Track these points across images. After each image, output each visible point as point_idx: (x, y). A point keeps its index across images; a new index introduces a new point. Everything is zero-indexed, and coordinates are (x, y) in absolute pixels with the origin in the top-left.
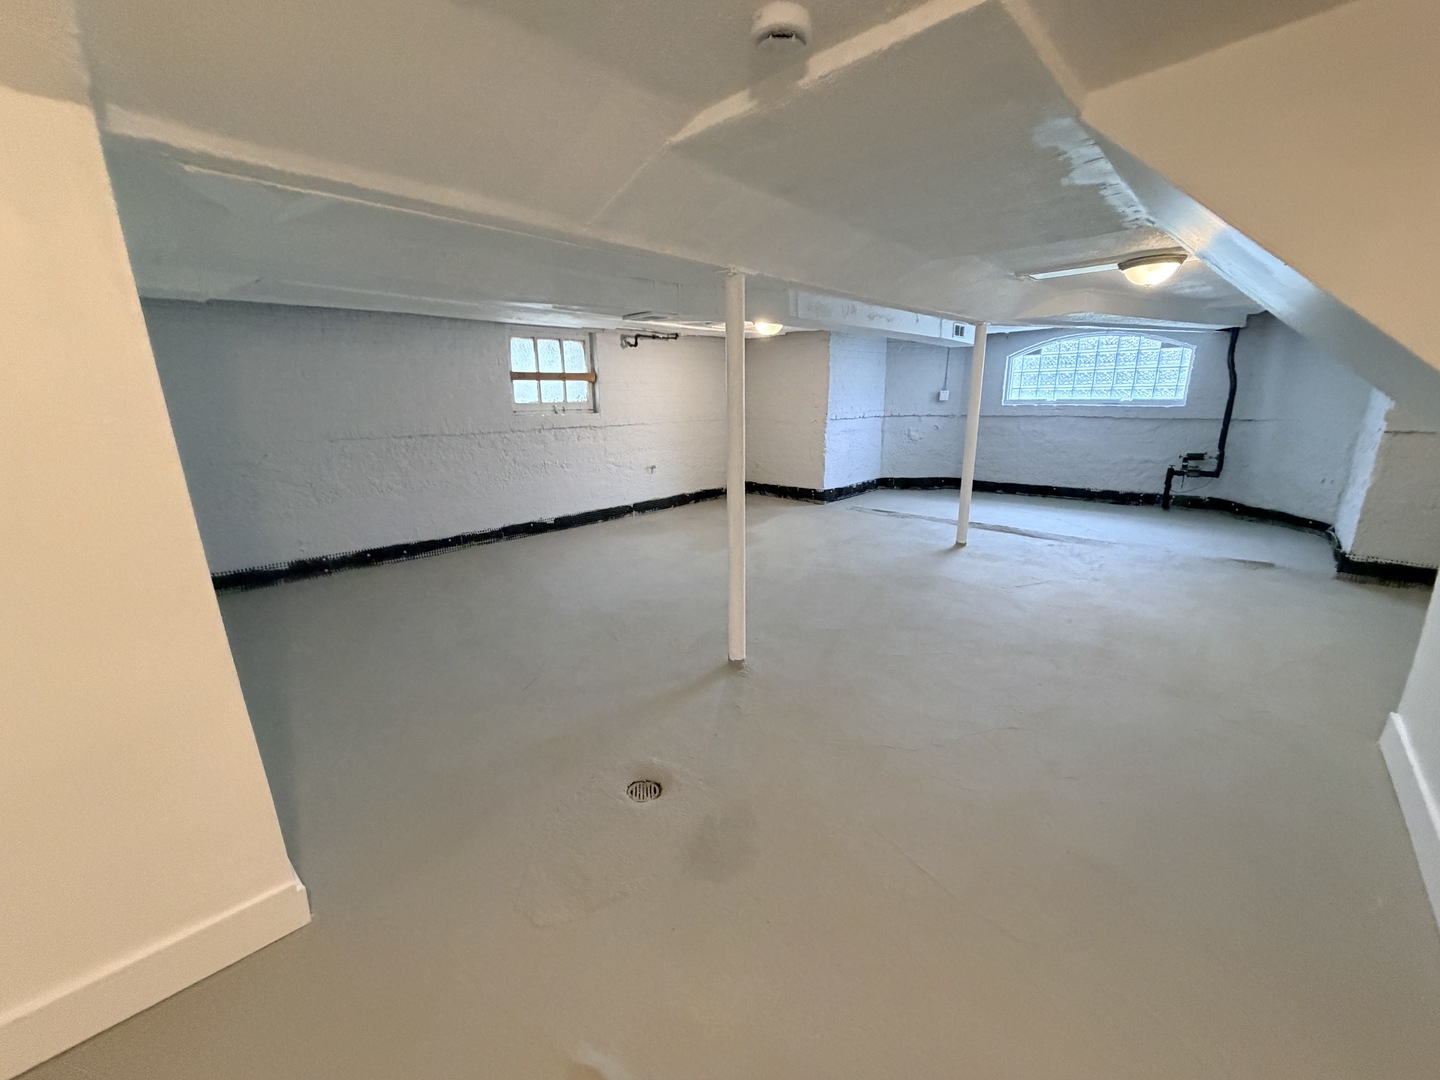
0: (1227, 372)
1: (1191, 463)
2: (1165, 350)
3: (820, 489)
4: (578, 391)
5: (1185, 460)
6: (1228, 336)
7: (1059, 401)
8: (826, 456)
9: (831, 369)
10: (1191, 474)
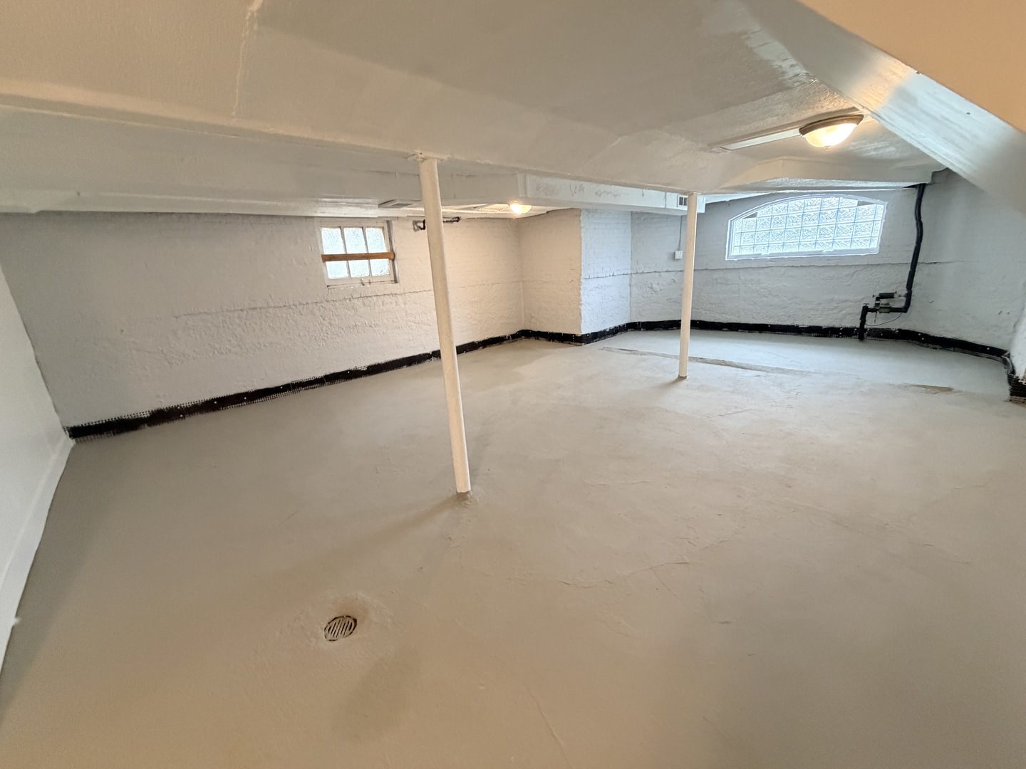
0: (914, 222)
1: (883, 301)
2: (860, 207)
3: (579, 334)
4: (381, 267)
5: (878, 299)
6: (915, 191)
7: (771, 255)
8: (582, 308)
9: (583, 239)
10: (883, 310)
